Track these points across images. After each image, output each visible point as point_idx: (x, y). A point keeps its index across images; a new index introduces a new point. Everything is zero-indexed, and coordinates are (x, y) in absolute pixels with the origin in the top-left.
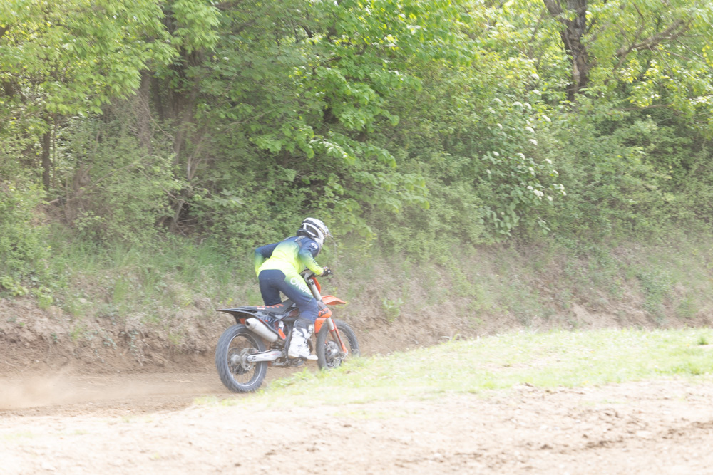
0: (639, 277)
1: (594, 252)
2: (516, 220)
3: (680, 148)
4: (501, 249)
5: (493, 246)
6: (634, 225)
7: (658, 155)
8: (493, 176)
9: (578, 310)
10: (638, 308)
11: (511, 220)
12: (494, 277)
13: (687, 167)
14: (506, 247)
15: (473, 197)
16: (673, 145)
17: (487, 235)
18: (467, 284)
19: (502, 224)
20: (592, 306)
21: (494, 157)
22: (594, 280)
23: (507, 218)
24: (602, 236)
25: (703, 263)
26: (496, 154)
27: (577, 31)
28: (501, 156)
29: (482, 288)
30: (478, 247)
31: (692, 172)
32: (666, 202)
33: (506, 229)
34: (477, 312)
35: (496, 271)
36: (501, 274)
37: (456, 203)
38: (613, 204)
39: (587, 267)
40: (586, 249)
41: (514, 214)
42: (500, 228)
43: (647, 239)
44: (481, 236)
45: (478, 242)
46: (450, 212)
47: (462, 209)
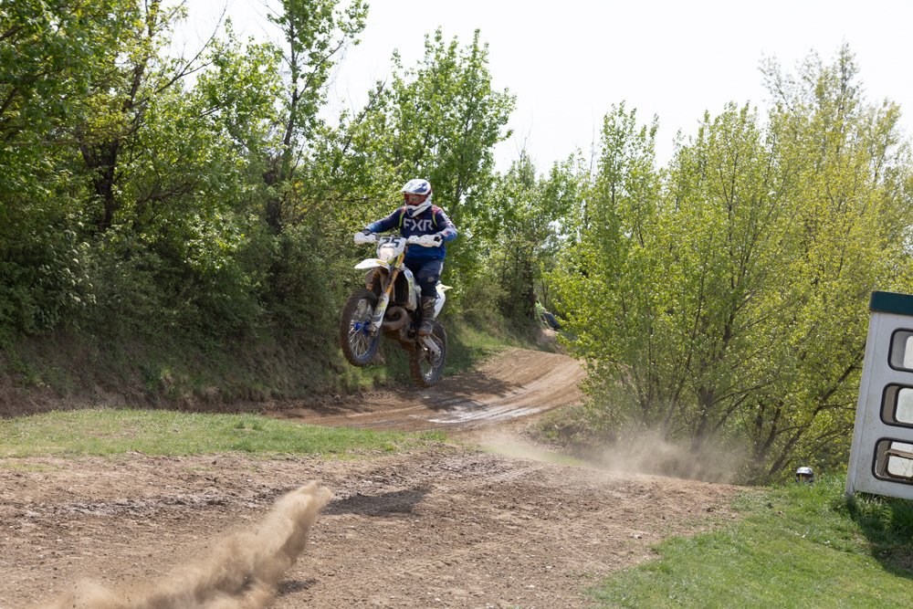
0: (141, 368)
1: (111, 348)
2: (58, 318)
3: (174, 275)
4: (44, 338)
5: (39, 336)
6: (138, 329)
7: (158, 279)
8: (44, 283)
9: (97, 388)
10: (141, 390)
11: (55, 318)
12: (40, 359)
13: (177, 289)
14: (48, 337)
15: (29, 298)
16: (169, 272)
17: (35, 327)
18: (21, 363)
19: (48, 320)
20: (108, 387)
21: (46, 268)
22: (110, 367)
23: (52, 316)
24: (117, 335)
25: (185, 361)
26: (48, 267)
27: (107, 181)
28: (51, 269)
29: (30, 366)
30: (29, 335)
31: (181, 294)
32: (163, 314)
33: (50, 324)
34: (27, 385)
35: (41, 355)
36: (44, 357)
37: (17, 302)
38: (125, 313)
39: (106, 357)
40: (105, 343)
41: (57, 314)
42: (46, 323)
43: (147, 340)
44: (31, 328)
45: (31, 332)
46: (12, 308)
47: (19, 306)
